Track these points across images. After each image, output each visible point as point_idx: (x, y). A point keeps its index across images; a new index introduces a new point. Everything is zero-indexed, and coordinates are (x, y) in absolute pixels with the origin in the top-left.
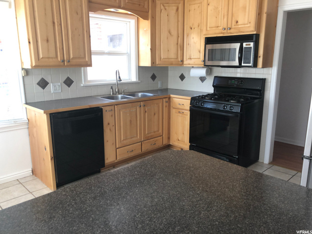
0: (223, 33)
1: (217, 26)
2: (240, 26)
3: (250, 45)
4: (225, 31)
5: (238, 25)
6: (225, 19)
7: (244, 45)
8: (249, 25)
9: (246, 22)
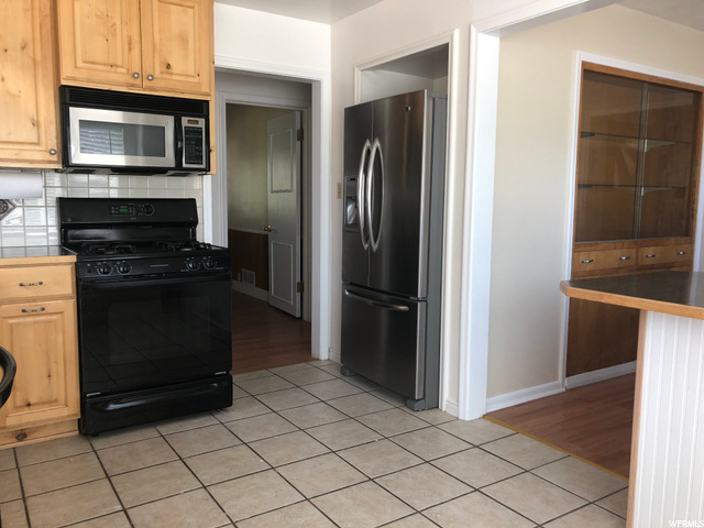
0: (133, 85)
1: (111, 62)
2: (174, 77)
3: (197, 122)
4: (138, 82)
5: (171, 74)
6: (136, 51)
7: (185, 121)
8: (196, 80)
9: (191, 72)
